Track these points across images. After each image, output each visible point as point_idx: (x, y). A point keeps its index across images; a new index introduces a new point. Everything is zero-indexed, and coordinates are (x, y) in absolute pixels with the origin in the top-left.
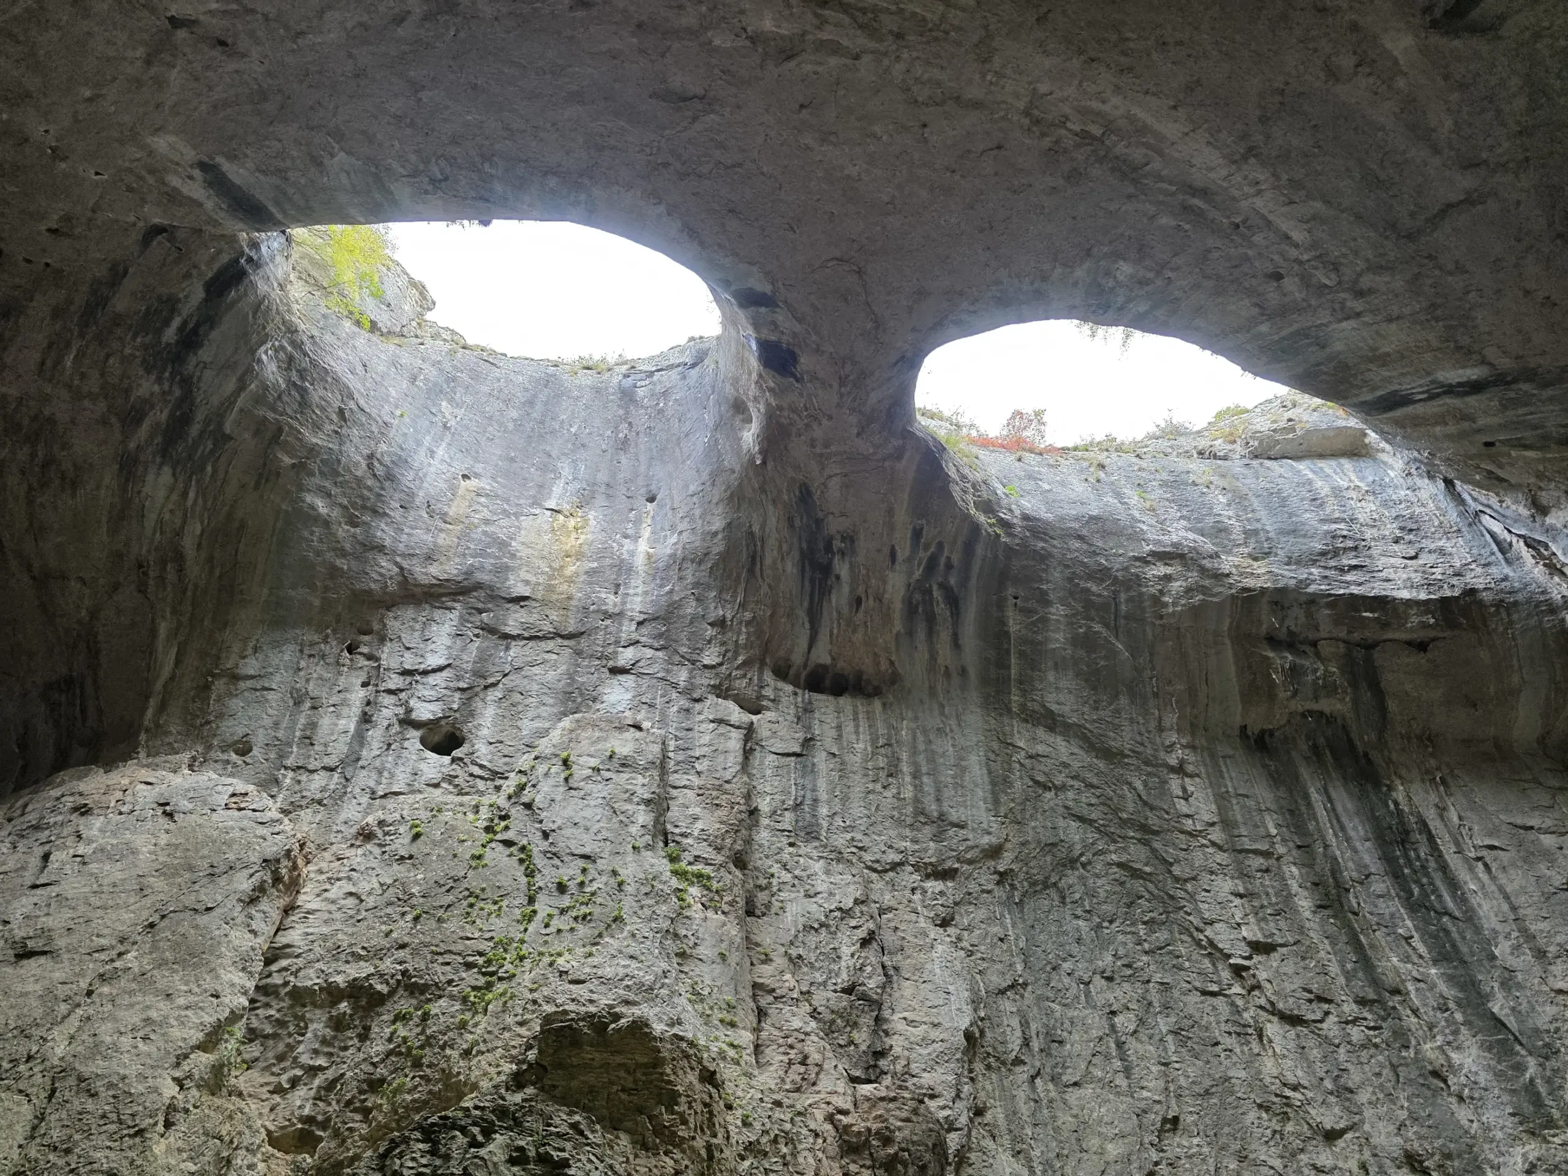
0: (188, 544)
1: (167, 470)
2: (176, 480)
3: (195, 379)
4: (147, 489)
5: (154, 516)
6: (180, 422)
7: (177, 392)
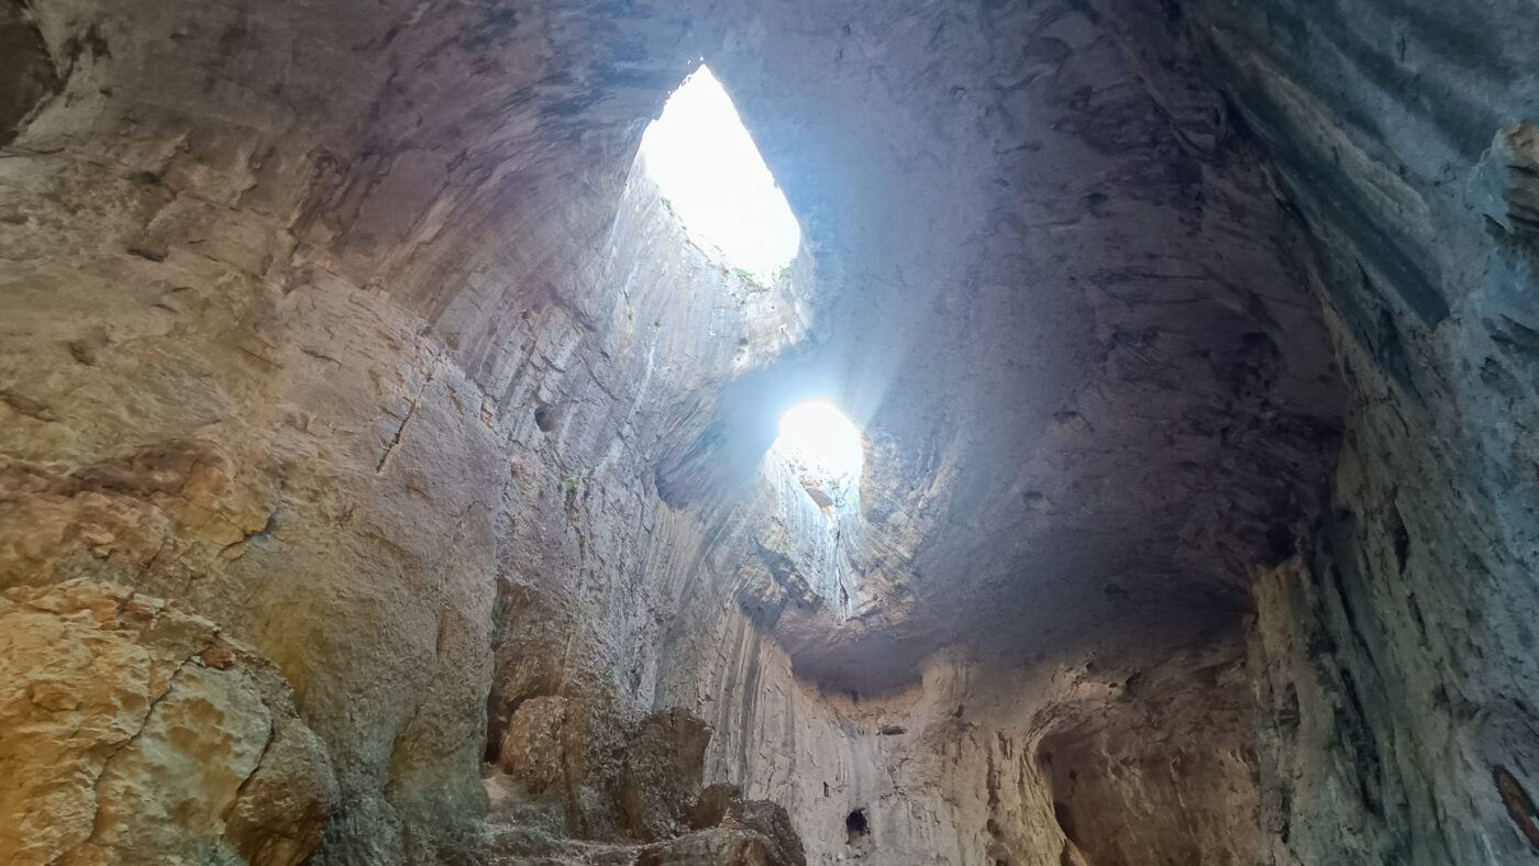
0: (501, 170)
1: (535, 122)
2: (533, 132)
3: (603, 98)
4: (516, 119)
5: (502, 137)
6: (572, 108)
7: (587, 93)
